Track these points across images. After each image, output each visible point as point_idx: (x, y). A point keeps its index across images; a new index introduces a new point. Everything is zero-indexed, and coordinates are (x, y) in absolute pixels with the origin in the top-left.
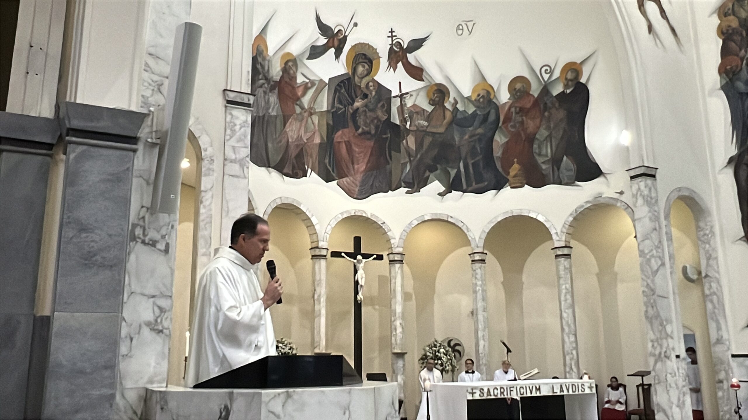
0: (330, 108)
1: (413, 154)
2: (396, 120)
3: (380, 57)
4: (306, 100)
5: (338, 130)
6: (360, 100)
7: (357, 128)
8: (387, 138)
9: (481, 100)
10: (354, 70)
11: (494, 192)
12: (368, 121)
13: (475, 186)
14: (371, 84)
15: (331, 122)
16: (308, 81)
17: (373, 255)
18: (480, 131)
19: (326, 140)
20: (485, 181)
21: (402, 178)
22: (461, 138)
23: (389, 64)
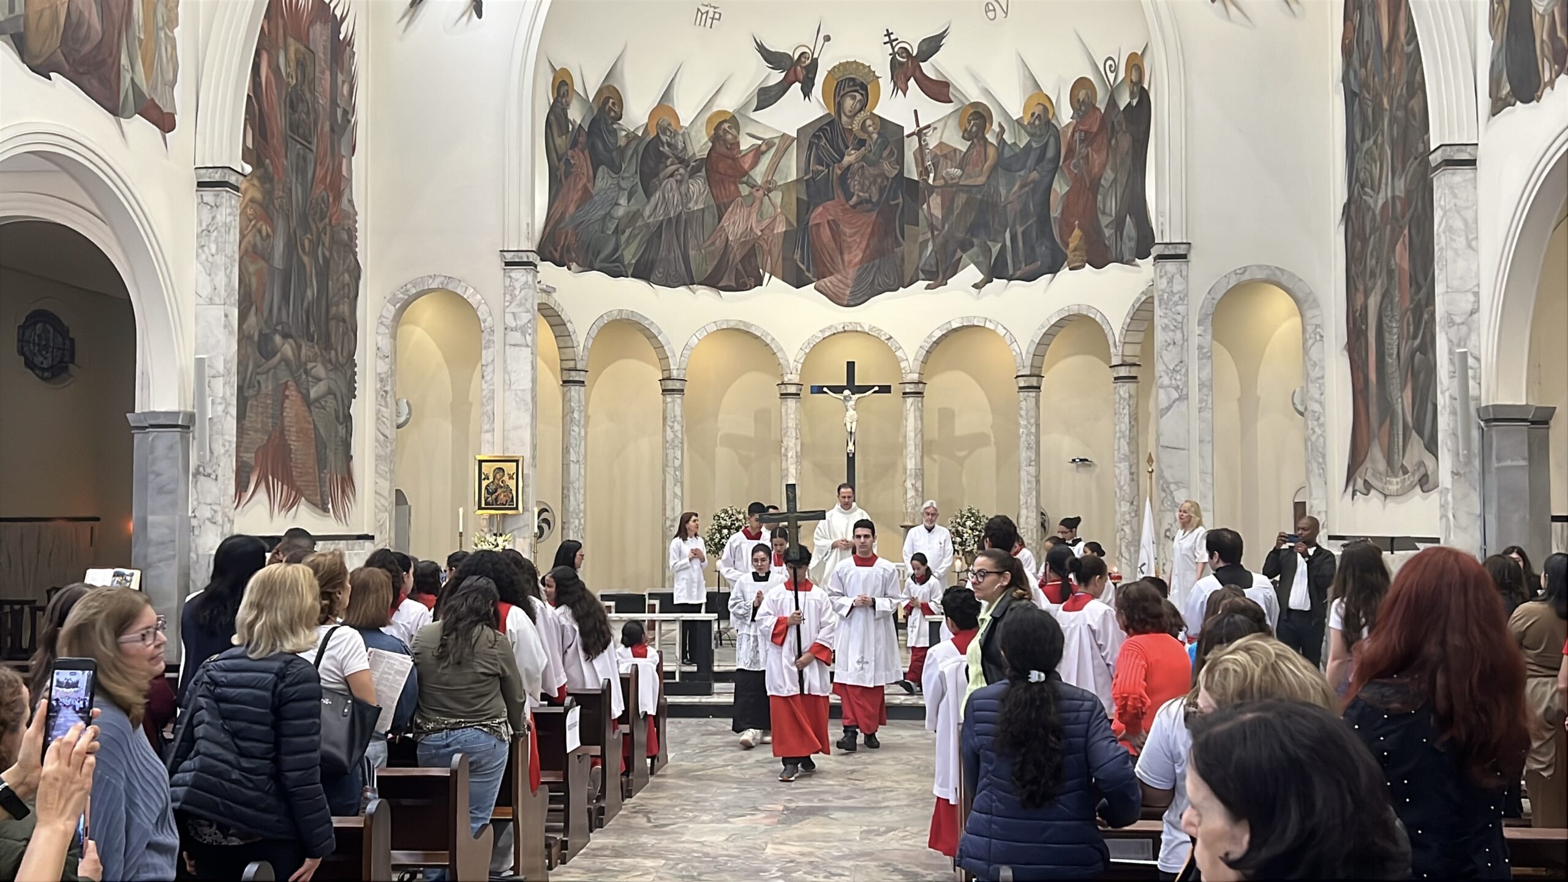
0: (801, 176)
1: (939, 225)
2: (912, 172)
3: (878, 78)
4: (758, 174)
5: (817, 205)
6: (853, 152)
7: (849, 196)
8: (898, 205)
9: (1037, 122)
10: (839, 106)
11: (1049, 276)
12: (867, 183)
13: (1024, 269)
14: (869, 122)
15: (805, 198)
16: (760, 142)
17: (873, 387)
18: (1034, 175)
19: (795, 225)
20: (1037, 260)
21: (920, 266)
22: (1009, 192)
23: (895, 84)
